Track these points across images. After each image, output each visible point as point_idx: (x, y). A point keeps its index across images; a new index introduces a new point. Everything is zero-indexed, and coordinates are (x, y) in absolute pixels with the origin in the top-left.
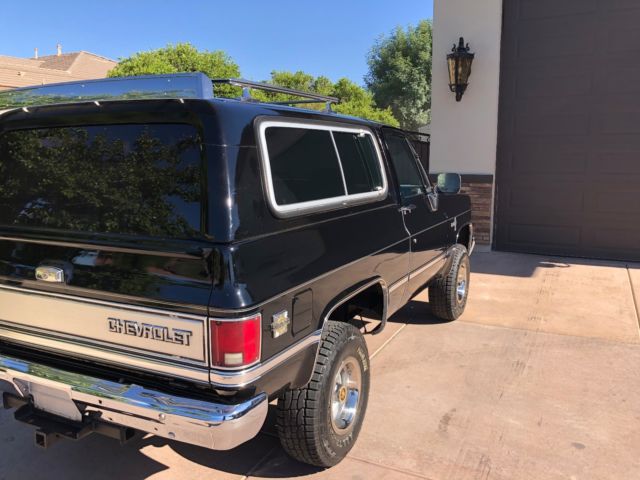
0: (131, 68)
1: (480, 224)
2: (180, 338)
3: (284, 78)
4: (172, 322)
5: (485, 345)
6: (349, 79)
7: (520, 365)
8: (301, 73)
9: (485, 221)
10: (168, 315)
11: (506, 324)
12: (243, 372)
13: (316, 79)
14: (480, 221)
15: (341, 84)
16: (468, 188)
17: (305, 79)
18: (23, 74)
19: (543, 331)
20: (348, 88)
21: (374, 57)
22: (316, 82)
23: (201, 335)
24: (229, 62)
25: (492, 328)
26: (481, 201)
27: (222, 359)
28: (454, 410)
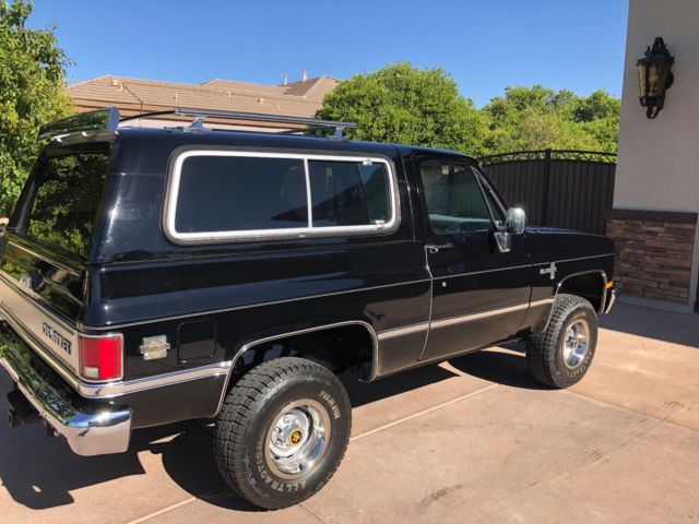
0: (344, 91)
1: (674, 276)
3: (517, 93)
5: (573, 423)
6: (606, 91)
7: (597, 455)
8: (538, 87)
9: (683, 273)
11: (626, 404)
13: (557, 93)
14: (676, 272)
15: (595, 97)
16: (661, 229)
17: (544, 94)
18: (262, 100)
19: (672, 422)
20: (604, 102)
22: (557, 97)
24: (448, 79)
25: (602, 405)
26: (679, 246)
28: (459, 487)
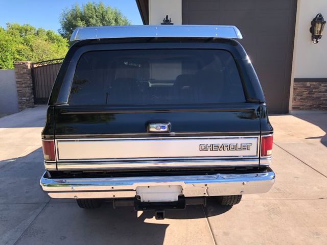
2: (245, 147)
4: (240, 141)
10: (238, 138)
12: (269, 159)
20: (53, 35)
21: (63, 19)
23: (256, 144)
27: (266, 153)
